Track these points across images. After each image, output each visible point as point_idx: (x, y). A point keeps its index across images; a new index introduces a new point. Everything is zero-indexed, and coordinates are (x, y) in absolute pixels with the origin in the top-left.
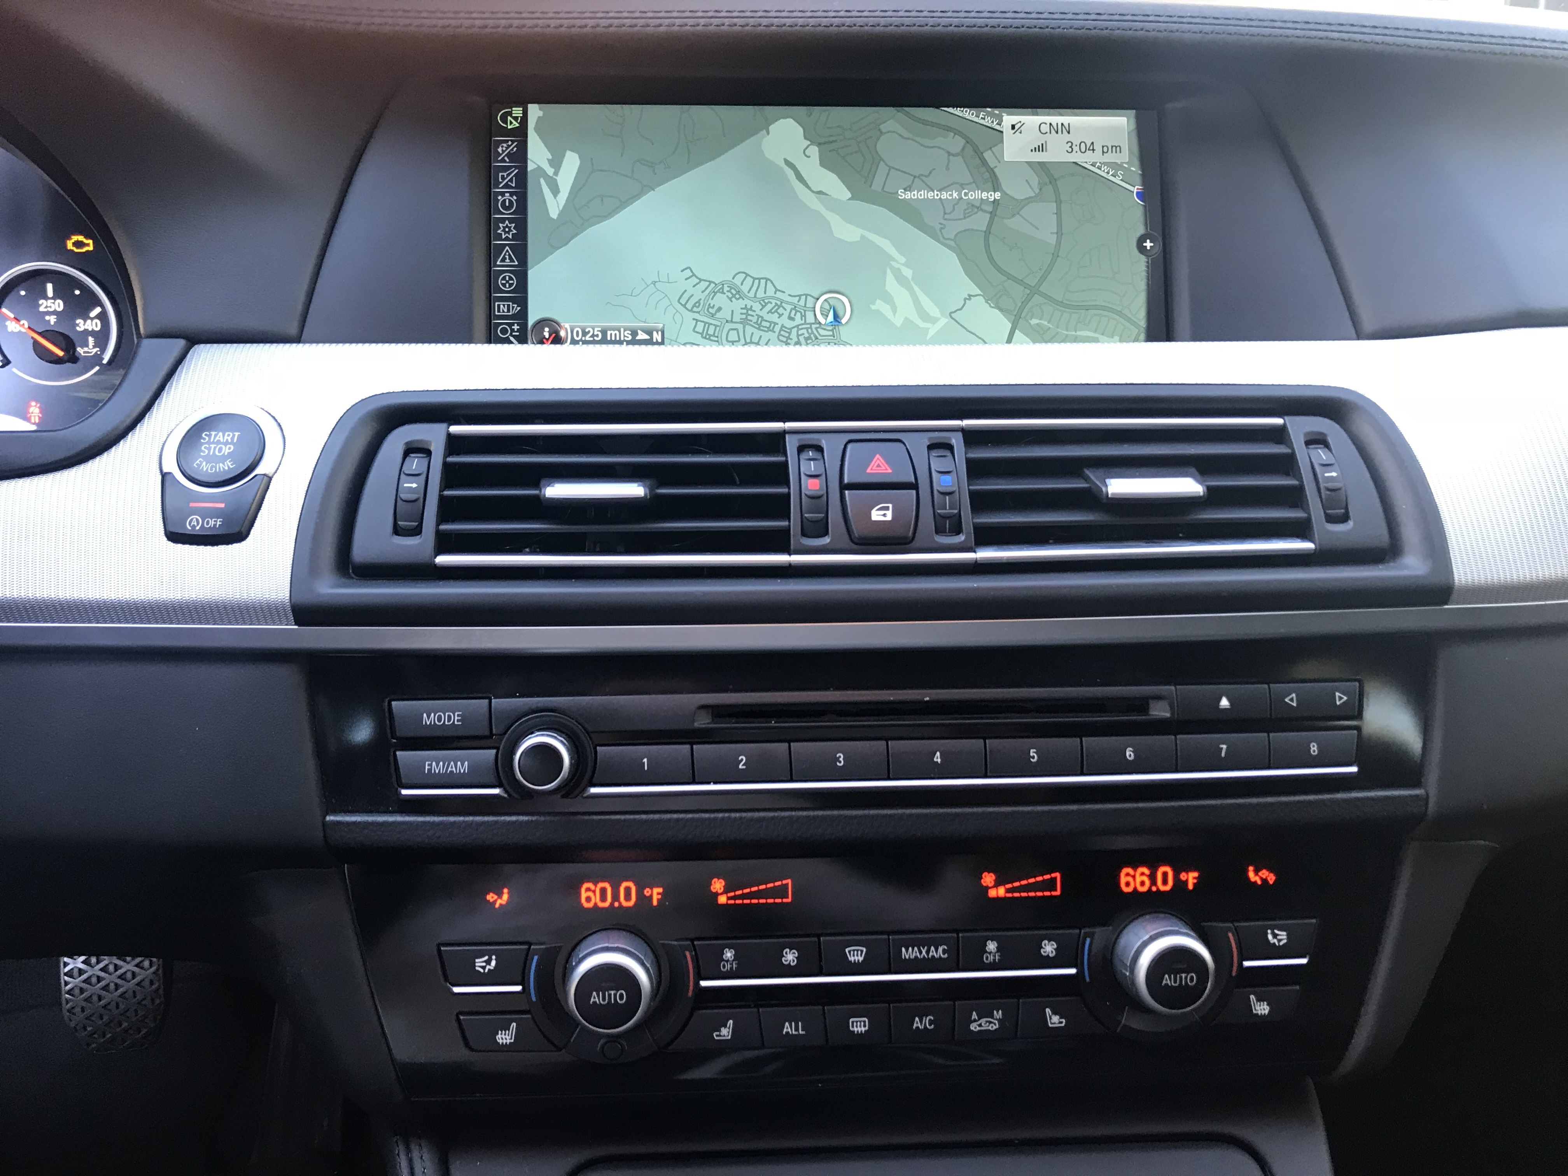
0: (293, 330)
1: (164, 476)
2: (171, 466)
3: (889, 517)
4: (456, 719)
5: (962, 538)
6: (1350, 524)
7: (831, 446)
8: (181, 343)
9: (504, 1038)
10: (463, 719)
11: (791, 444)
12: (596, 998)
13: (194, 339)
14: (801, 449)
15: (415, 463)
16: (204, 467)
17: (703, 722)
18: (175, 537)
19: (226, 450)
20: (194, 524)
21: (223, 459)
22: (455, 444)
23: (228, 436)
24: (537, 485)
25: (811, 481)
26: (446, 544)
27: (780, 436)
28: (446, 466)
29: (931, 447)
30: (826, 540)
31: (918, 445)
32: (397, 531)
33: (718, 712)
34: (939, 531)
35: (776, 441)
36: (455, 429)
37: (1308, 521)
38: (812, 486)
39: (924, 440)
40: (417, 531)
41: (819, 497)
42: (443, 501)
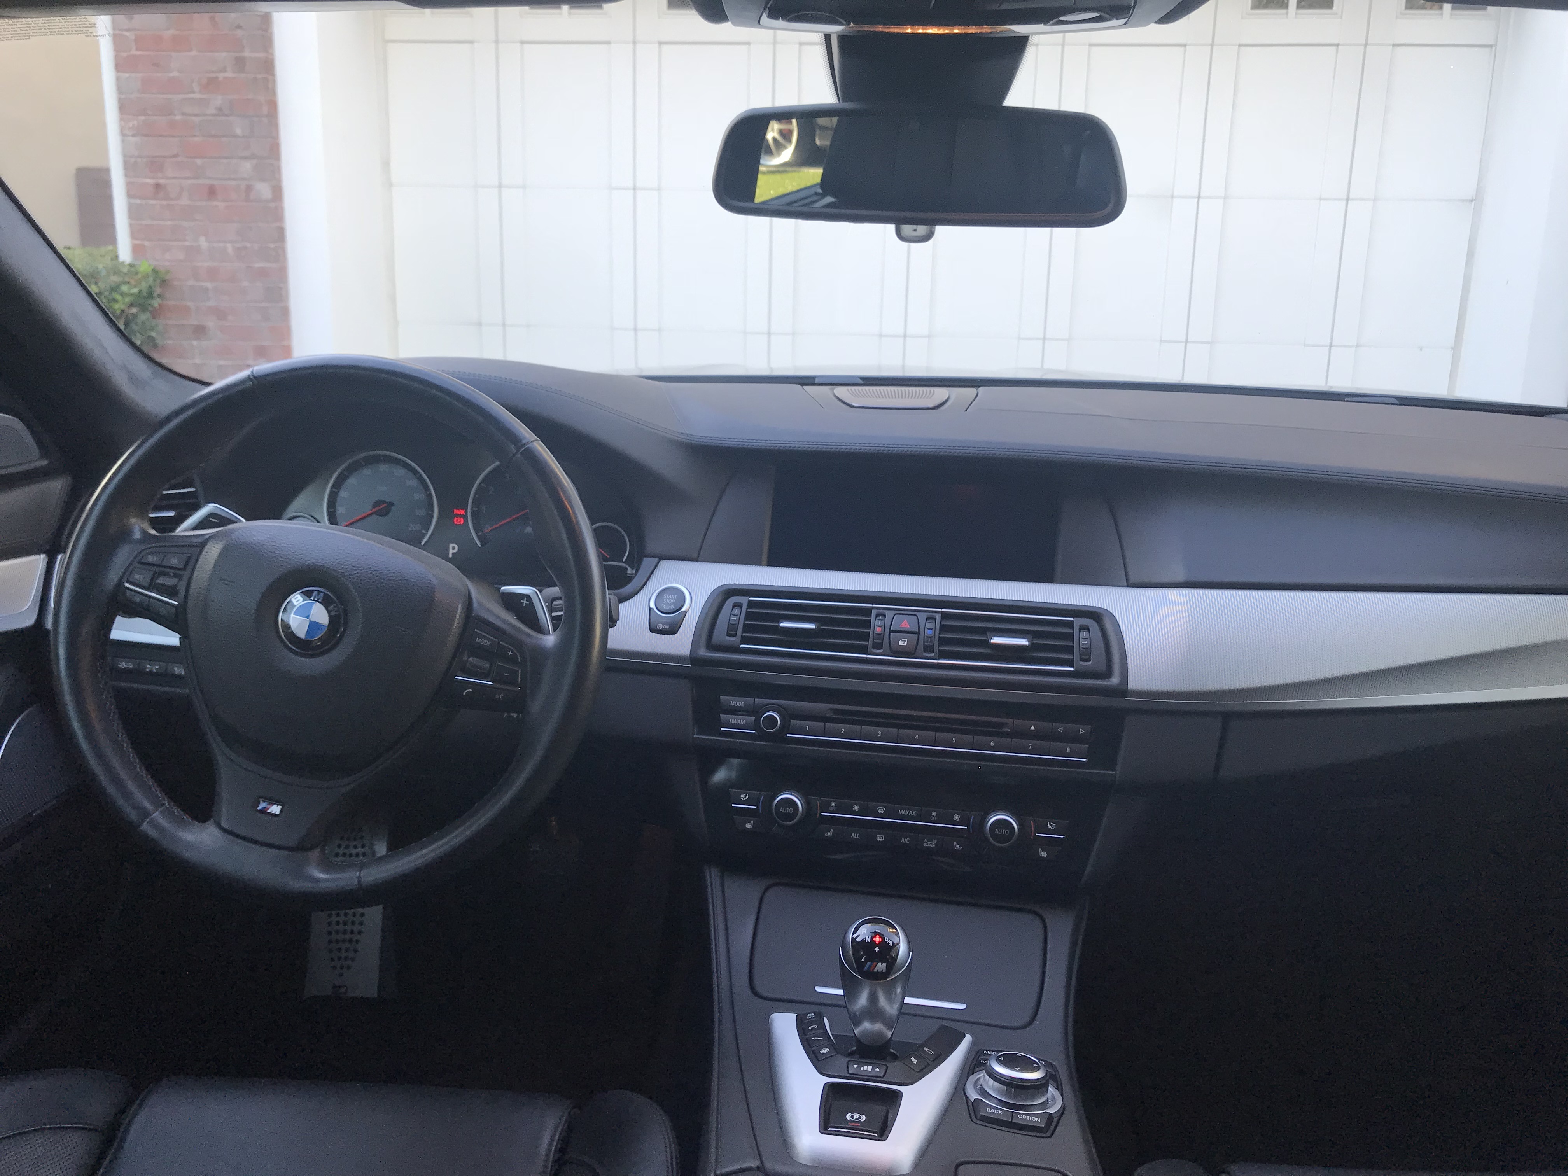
0: (695, 555)
1: (650, 609)
2: (652, 605)
3: (906, 644)
4: (742, 704)
5: (933, 655)
6: (1090, 663)
7: (889, 615)
8: (657, 559)
9: (748, 826)
10: (745, 705)
11: (874, 612)
12: (782, 810)
13: (661, 558)
14: (877, 615)
15: (736, 611)
16: (665, 608)
17: (830, 715)
18: (653, 630)
19: (672, 601)
20: (660, 626)
21: (671, 604)
22: (751, 604)
23: (673, 596)
24: (779, 622)
25: (878, 628)
26: (745, 640)
27: (870, 609)
28: (747, 612)
29: (927, 619)
30: (881, 651)
31: (922, 617)
32: (729, 635)
33: (836, 711)
34: (925, 651)
35: (868, 612)
36: (751, 599)
37: (1073, 660)
38: (878, 630)
39: (925, 615)
40: (735, 635)
41: (880, 634)
42: (745, 625)
